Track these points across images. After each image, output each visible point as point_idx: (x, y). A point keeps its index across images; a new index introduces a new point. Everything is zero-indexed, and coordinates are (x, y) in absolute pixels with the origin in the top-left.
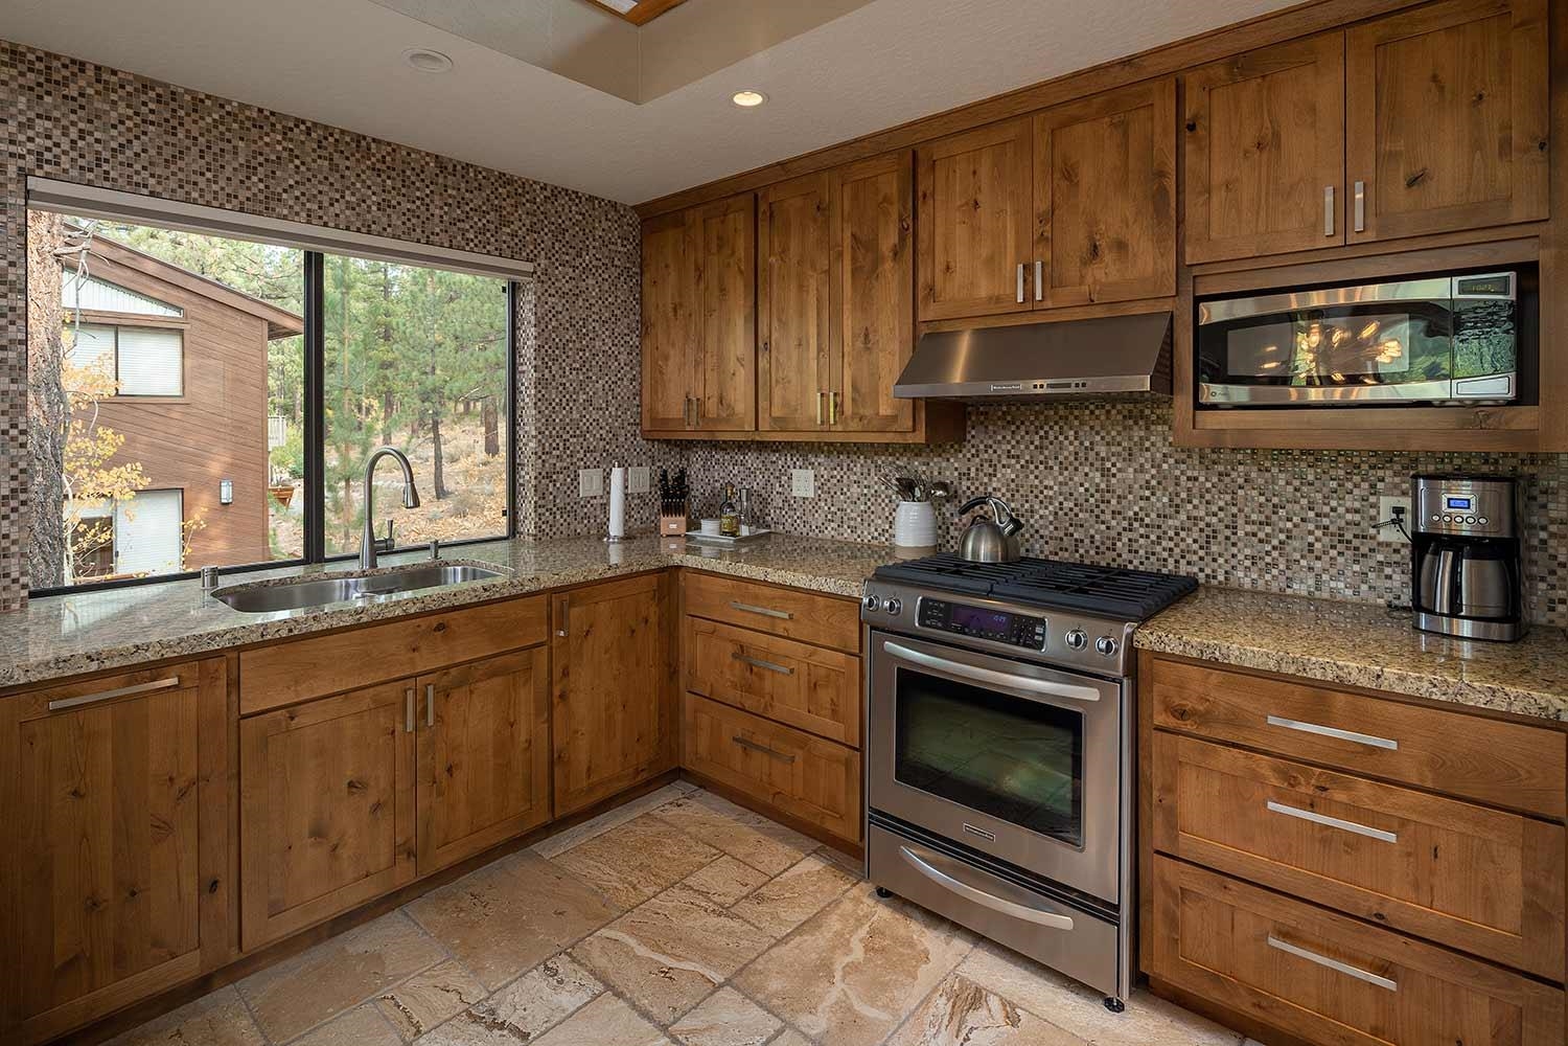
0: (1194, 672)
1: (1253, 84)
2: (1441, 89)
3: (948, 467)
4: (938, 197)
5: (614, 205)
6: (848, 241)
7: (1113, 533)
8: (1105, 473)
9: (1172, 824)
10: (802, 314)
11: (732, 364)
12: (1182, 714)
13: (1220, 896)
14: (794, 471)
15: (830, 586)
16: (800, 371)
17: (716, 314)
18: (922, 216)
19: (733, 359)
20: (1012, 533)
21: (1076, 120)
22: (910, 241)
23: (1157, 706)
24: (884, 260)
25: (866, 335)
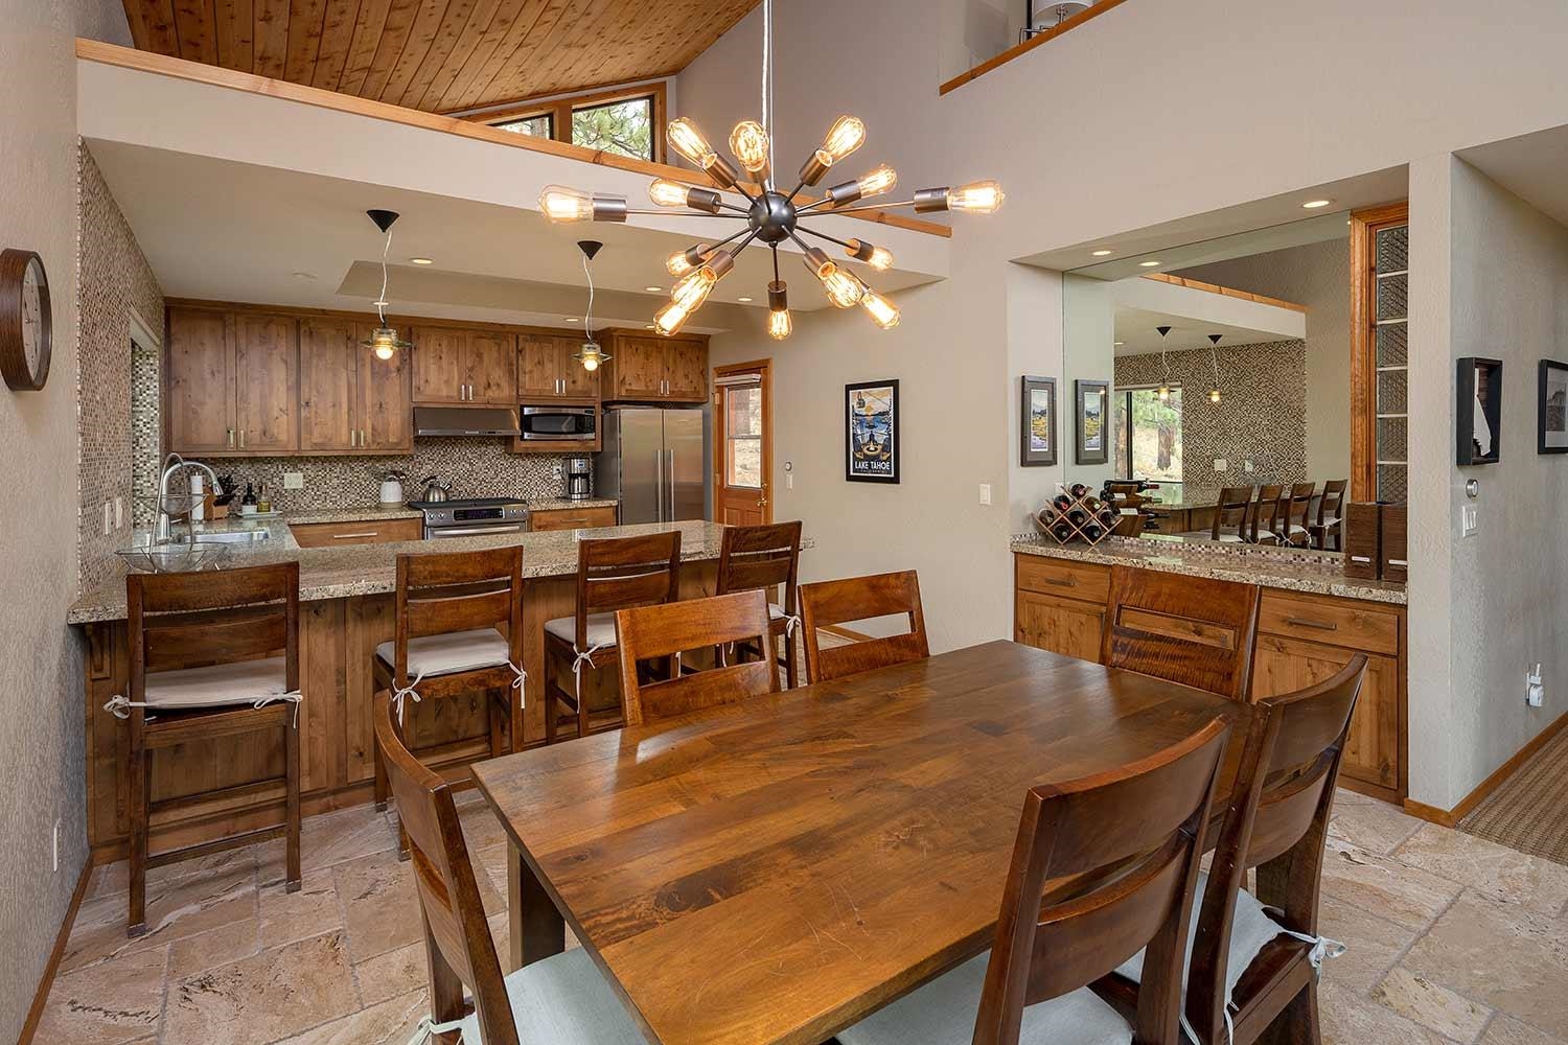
1: (538, 345)
10: (335, 390)
11: (276, 412)
14: (287, 474)
15: (402, 516)
16: (336, 418)
19: (276, 409)
21: (481, 337)
22: (407, 366)
24: (391, 372)
25: (381, 405)
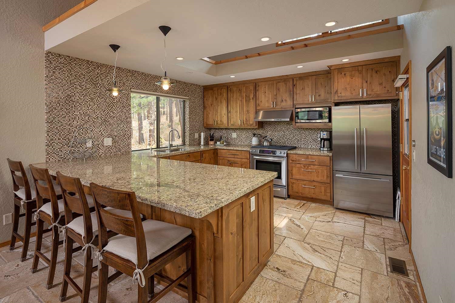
0: (294, 155)
1: (302, 81)
2: (322, 85)
3: (260, 132)
4: (260, 90)
5: (199, 86)
6: (245, 96)
7: (285, 141)
8: (284, 132)
9: (292, 175)
10: (236, 107)
11: (223, 115)
12: (293, 161)
13: (298, 182)
14: (232, 133)
15: (245, 149)
16: (236, 116)
17: (220, 106)
18: (257, 93)
19: (223, 114)
20: (271, 141)
21: (279, 82)
22: (255, 97)
23: (290, 160)
24: (251, 99)
25: (248, 111)
